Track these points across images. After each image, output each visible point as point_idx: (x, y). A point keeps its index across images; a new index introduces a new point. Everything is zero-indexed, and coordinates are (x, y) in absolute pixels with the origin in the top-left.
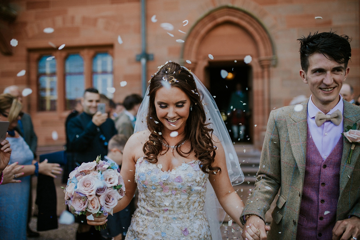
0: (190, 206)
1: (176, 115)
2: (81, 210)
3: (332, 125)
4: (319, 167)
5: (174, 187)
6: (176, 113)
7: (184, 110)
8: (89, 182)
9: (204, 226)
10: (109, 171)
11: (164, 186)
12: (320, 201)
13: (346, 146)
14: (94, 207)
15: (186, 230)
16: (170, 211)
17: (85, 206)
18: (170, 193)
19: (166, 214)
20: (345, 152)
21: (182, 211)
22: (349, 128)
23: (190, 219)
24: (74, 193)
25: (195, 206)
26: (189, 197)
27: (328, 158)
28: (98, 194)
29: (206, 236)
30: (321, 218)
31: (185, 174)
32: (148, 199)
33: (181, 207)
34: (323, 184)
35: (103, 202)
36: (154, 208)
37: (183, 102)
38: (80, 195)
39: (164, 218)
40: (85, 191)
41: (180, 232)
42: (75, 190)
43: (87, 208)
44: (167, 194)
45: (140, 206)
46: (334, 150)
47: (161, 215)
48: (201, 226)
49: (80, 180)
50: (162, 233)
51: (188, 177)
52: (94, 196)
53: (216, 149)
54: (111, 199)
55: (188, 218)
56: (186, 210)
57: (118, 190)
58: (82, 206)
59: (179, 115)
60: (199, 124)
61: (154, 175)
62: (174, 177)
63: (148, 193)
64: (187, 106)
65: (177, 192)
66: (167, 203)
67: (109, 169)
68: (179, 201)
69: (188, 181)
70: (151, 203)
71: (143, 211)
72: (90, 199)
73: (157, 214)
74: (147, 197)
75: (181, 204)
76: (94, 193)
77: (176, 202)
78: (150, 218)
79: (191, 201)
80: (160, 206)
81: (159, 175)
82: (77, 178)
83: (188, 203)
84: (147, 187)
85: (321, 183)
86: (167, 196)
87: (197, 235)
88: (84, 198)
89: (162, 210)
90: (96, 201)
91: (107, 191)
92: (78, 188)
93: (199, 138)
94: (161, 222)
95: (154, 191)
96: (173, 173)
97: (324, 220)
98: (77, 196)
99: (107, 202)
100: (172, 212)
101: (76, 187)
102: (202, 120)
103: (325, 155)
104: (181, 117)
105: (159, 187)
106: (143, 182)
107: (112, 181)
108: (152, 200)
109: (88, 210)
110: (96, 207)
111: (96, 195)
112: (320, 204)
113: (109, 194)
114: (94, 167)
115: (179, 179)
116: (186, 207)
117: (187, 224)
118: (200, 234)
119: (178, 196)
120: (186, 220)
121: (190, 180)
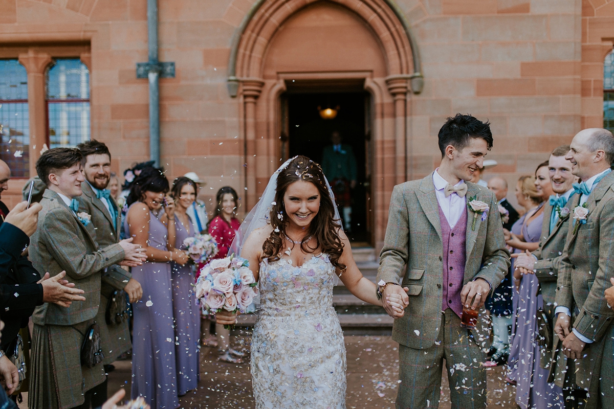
0: (320, 301)
1: (308, 210)
2: (217, 307)
3: (457, 197)
4: (448, 235)
5: (307, 282)
6: (308, 208)
7: (315, 205)
8: (226, 280)
9: (335, 322)
10: (244, 268)
11: (295, 281)
12: (449, 268)
13: (470, 214)
14: (231, 305)
15: (319, 325)
16: (303, 307)
17: (223, 303)
18: (302, 288)
19: (298, 311)
20: (470, 220)
21: (314, 307)
22: (471, 200)
23: (322, 314)
24: (211, 291)
25: (325, 301)
26: (320, 291)
27: (456, 227)
28: (235, 291)
29: (337, 332)
30: (451, 285)
31: (317, 267)
32: (277, 298)
33: (313, 303)
34: (451, 251)
35: (239, 300)
36: (284, 306)
37: (315, 198)
38: (218, 292)
39: (296, 315)
40: (222, 289)
41: (313, 328)
42: (212, 287)
43: (225, 305)
44: (299, 290)
45: (266, 307)
46: (460, 219)
47: (292, 312)
48: (332, 321)
49: (217, 277)
50: (295, 331)
51: (320, 269)
52: (232, 294)
53: (344, 246)
54: (247, 297)
55: (320, 314)
56: (317, 305)
57: (253, 287)
58: (219, 303)
59: (310, 211)
60: (327, 219)
61: (285, 271)
62: (306, 272)
63: (278, 292)
64: (318, 201)
65: (310, 286)
66: (299, 299)
67: (243, 267)
68: (311, 296)
69: (320, 274)
70: (282, 301)
71: (270, 312)
72: (228, 296)
73: (288, 312)
74: (276, 295)
75: (313, 299)
76: (231, 290)
77: (308, 298)
78: (280, 318)
79: (322, 295)
80: (290, 303)
81: (290, 270)
82: (213, 275)
83: (319, 297)
84: (278, 285)
85: (449, 251)
86: (299, 292)
87: (329, 331)
88: (220, 296)
89: (293, 307)
90: (234, 299)
91: (244, 289)
92: (215, 285)
93: (327, 234)
94: (293, 319)
95: (285, 288)
96: (306, 267)
97: (453, 286)
98: (213, 293)
99: (243, 299)
100: (304, 308)
101: (213, 285)
102: (331, 215)
103: (452, 224)
104: (312, 212)
105: (291, 283)
106: (274, 280)
107: (247, 278)
108: (282, 298)
109: (225, 308)
110: (233, 305)
111: (233, 292)
112: (449, 270)
113: (245, 292)
114: (228, 264)
115: (311, 273)
116: (317, 302)
117: (320, 320)
118: (333, 330)
119: (310, 291)
120: (317, 315)
121: (322, 273)
